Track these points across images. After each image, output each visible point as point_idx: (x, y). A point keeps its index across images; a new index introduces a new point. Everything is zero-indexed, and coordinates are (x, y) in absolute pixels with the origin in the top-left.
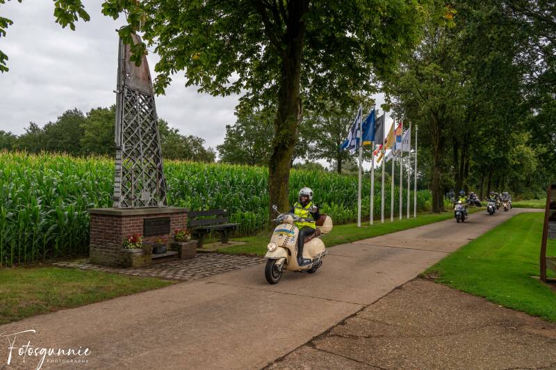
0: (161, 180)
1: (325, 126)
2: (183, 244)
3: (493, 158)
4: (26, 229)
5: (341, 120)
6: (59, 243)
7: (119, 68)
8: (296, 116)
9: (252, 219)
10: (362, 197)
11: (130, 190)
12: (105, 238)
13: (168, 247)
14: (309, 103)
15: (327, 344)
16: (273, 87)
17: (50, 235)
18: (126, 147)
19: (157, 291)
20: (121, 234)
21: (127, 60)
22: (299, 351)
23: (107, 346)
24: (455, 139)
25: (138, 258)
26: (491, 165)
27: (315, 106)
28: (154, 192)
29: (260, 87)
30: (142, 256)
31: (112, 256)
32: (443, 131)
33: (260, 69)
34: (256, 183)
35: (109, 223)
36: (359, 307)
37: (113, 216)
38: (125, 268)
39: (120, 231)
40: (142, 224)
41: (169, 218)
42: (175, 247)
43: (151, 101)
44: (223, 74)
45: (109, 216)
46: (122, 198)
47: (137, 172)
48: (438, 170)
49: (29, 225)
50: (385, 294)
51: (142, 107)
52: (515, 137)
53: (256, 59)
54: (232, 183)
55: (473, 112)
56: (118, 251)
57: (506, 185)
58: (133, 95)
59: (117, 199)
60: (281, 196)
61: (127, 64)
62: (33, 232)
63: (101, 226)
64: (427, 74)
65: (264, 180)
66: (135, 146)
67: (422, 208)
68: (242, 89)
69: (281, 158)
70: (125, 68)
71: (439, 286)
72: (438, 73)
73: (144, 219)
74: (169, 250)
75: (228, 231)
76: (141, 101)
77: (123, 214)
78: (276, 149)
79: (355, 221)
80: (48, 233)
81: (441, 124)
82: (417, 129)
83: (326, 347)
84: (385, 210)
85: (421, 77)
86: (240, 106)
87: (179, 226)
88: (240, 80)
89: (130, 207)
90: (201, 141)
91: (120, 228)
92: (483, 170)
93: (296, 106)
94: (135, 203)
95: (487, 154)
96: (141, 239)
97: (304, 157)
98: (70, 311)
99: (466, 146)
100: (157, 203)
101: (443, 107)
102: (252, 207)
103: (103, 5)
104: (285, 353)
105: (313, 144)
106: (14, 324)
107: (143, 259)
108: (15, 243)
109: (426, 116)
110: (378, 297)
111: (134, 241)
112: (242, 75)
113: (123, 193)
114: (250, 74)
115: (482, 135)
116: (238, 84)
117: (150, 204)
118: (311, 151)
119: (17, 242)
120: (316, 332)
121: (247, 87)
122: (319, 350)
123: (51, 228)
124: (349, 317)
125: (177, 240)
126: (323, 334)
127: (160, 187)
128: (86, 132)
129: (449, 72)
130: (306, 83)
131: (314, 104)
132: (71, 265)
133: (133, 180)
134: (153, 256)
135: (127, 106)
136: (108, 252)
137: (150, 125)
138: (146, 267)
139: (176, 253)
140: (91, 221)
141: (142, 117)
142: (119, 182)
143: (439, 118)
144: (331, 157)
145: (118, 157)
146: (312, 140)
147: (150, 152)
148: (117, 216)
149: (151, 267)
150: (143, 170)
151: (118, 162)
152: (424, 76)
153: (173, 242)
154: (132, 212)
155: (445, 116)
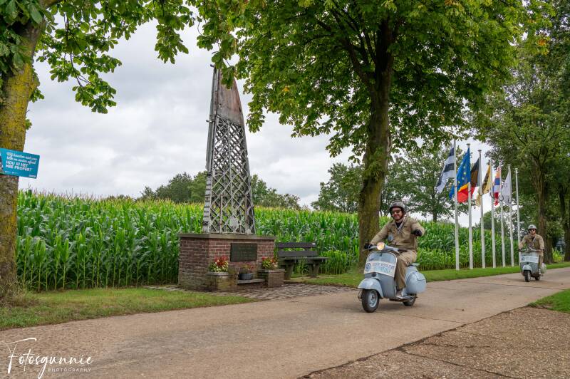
0: (250, 208)
1: (419, 180)
2: (270, 271)
4: (122, 253)
5: (435, 173)
6: (151, 270)
7: (212, 99)
8: (386, 148)
9: (344, 258)
10: (460, 244)
11: (218, 215)
12: (193, 262)
13: (254, 274)
14: (399, 142)
15: (421, 350)
16: (363, 126)
17: (144, 261)
18: (216, 174)
19: (237, 305)
20: (208, 257)
21: (220, 92)
22: (387, 354)
23: (174, 340)
24: (561, 186)
25: (223, 281)
27: (406, 144)
28: (242, 219)
29: (350, 128)
30: (228, 280)
31: (198, 279)
32: (546, 175)
33: (351, 110)
34: (348, 225)
35: (197, 246)
36: (458, 325)
37: (201, 239)
38: (210, 291)
39: (208, 254)
40: (229, 248)
41: (256, 244)
42: (262, 274)
43: (241, 130)
44: (313, 116)
45: (198, 239)
46: (211, 223)
47: (226, 198)
48: (544, 218)
49: (125, 250)
50: (490, 316)
51: (233, 136)
53: (345, 101)
54: (323, 225)
56: (204, 275)
58: (225, 124)
59: (206, 224)
60: (371, 230)
61: (220, 95)
62: (127, 257)
63: (191, 249)
64: (525, 116)
65: (355, 225)
66: (225, 173)
68: (331, 129)
69: (371, 192)
70: (217, 100)
71: (554, 312)
72: (537, 115)
73: (231, 244)
74: (256, 278)
75: (317, 265)
76: (232, 131)
77: (211, 237)
78: (366, 183)
79: (453, 267)
80: (142, 259)
81: (544, 168)
82: (517, 172)
83: (419, 352)
84: (486, 259)
85: (516, 119)
86: (330, 146)
87: (266, 254)
88: (330, 121)
89: (218, 232)
90: (296, 199)
91: (208, 250)
93: (385, 139)
94: (223, 229)
96: (227, 263)
98: (147, 315)
100: (244, 229)
101: (544, 151)
102: (344, 247)
103: (198, 38)
105: (407, 198)
106: (89, 321)
107: (229, 283)
108: (110, 266)
109: (527, 162)
110: (482, 318)
111: (220, 265)
112: (332, 116)
113: (212, 218)
114: (340, 115)
116: (328, 125)
117: (237, 231)
119: (113, 267)
120: (407, 340)
121: (337, 128)
122: (411, 354)
123: (145, 254)
124: (447, 331)
125: (264, 268)
126: (416, 342)
127: (248, 214)
128: (193, 192)
129: (549, 113)
130: (395, 122)
131: (405, 142)
132: (160, 288)
133: (222, 206)
134: (239, 282)
135: (219, 135)
136: (196, 276)
137: (239, 154)
138: (231, 292)
139: (263, 280)
140: (181, 245)
141: (232, 146)
142: (209, 207)
143: (542, 162)
144: (425, 211)
145: (208, 183)
146: (406, 193)
147: (239, 179)
148: (204, 239)
149: (236, 291)
150: (233, 197)
151: (208, 187)
152: (521, 118)
153: (260, 269)
154: (220, 237)
155: (547, 160)
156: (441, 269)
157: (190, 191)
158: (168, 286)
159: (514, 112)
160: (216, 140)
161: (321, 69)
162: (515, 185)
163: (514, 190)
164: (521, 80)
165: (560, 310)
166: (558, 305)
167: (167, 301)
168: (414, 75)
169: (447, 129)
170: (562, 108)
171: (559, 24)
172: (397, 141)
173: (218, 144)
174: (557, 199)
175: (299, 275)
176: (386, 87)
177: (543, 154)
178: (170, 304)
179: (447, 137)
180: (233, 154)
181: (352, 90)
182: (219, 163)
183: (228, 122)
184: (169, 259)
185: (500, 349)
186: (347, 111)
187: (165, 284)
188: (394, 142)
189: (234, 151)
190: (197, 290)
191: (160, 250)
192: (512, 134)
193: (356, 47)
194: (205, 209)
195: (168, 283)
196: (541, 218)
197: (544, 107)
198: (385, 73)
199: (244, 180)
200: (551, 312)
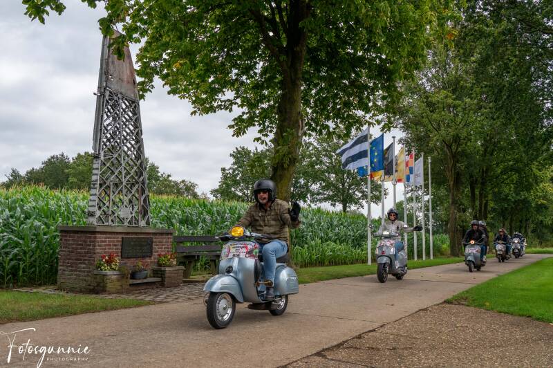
0: (144, 196)
1: (328, 167)
2: (167, 269)
3: (513, 200)
6: (23, 269)
7: (101, 69)
8: (298, 133)
11: (107, 204)
12: (76, 260)
13: (149, 272)
14: (311, 125)
15: (342, 354)
16: (271, 106)
17: (11, 260)
18: (105, 156)
19: (131, 309)
20: (95, 254)
21: (110, 60)
22: (306, 360)
24: (471, 176)
25: (112, 281)
26: (512, 208)
28: (136, 208)
30: (118, 280)
31: (82, 280)
32: (458, 165)
35: (81, 241)
36: (374, 327)
37: (86, 232)
38: (97, 293)
39: (94, 249)
40: (120, 243)
41: (152, 238)
42: (159, 273)
43: (135, 107)
45: (82, 232)
46: (98, 213)
47: (116, 185)
48: (455, 209)
50: (407, 314)
51: (125, 112)
52: (538, 173)
53: (252, 77)
55: (491, 146)
56: (90, 274)
57: (529, 231)
58: (116, 98)
59: (91, 214)
61: (110, 64)
63: (73, 244)
64: (438, 102)
66: (116, 156)
67: (438, 252)
70: (107, 69)
71: (471, 308)
72: (450, 101)
73: (123, 238)
74: (151, 277)
76: (124, 106)
77: (98, 229)
80: (11, 256)
81: (455, 157)
82: (430, 161)
83: (340, 357)
85: (429, 104)
87: (162, 249)
89: (107, 224)
90: (194, 186)
91: (94, 246)
92: (502, 214)
93: (297, 121)
94: (112, 221)
95: (507, 196)
96: (117, 260)
97: (305, 201)
99: (483, 184)
100: (138, 221)
101: (457, 139)
104: (288, 362)
105: (315, 187)
107: (119, 283)
109: (439, 150)
110: (400, 317)
111: (109, 262)
113: (100, 208)
115: (501, 172)
117: (130, 222)
118: (312, 195)
120: (326, 344)
121: (242, 106)
122: (332, 360)
124: (366, 332)
125: (160, 265)
126: (333, 347)
127: (142, 203)
128: (71, 177)
129: (461, 100)
130: (307, 103)
131: (317, 126)
132: (35, 290)
133: (112, 193)
134: (131, 281)
135: (109, 111)
136: (79, 275)
137: (133, 133)
138: (122, 293)
139: (159, 279)
140: (61, 240)
141: (125, 124)
142: (95, 195)
143: (454, 151)
144: (335, 201)
145: (95, 166)
146: (314, 182)
147: (131, 163)
148: (90, 232)
149: (128, 292)
150: (124, 184)
151: (94, 172)
152: (435, 104)
153: (155, 267)
154: (109, 230)
155: (459, 149)
156: (352, 263)
157: (68, 176)
158: (44, 288)
159: (427, 97)
160: (105, 117)
161: (226, 40)
162: (428, 174)
163: (426, 179)
164: (435, 64)
165: (475, 306)
166: (474, 300)
167: (45, 307)
168: (327, 53)
169: (360, 113)
170: (474, 95)
171: (474, 8)
172: (309, 124)
173: (108, 122)
174: (467, 190)
175: (199, 272)
176: (299, 65)
177: (456, 142)
178: (50, 311)
179: (359, 122)
180: (125, 134)
181: (260, 66)
182: (108, 143)
183: (119, 95)
184: (46, 256)
185: (423, 350)
186: (253, 88)
187: (40, 285)
188: (306, 125)
189: (127, 130)
190: (81, 292)
191: (33, 245)
192: (425, 121)
193: (266, 18)
194: (92, 198)
195: (45, 284)
196: (452, 210)
197: (457, 93)
198: (298, 49)
199: (138, 163)
200: (468, 308)
